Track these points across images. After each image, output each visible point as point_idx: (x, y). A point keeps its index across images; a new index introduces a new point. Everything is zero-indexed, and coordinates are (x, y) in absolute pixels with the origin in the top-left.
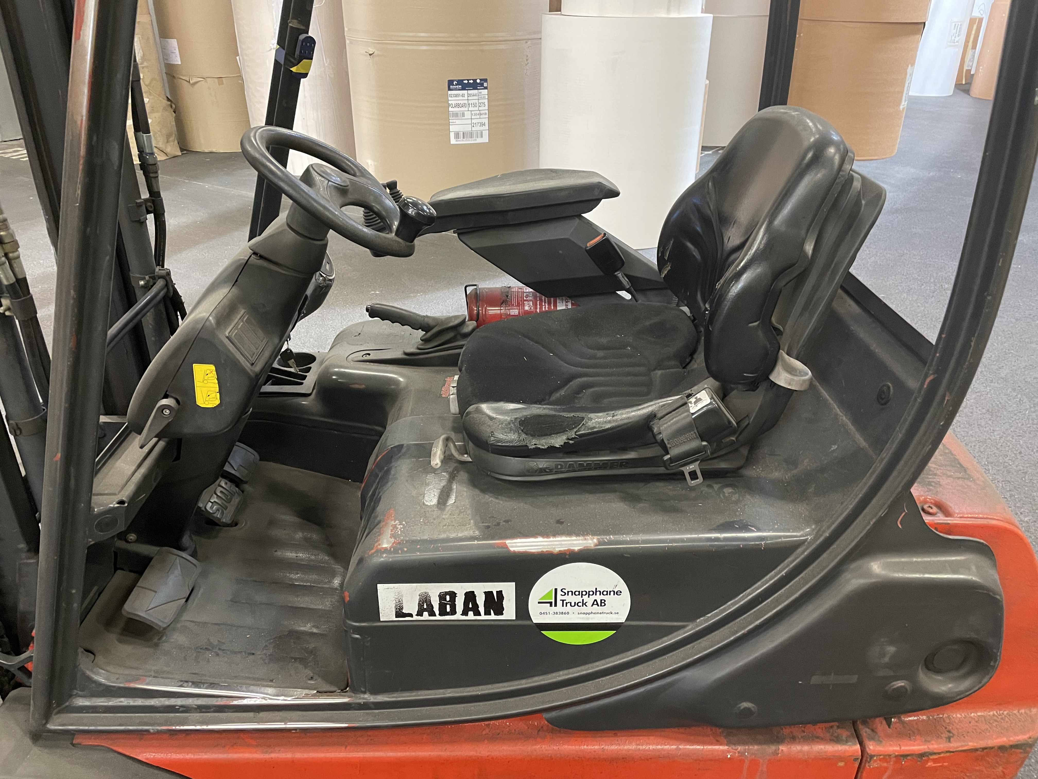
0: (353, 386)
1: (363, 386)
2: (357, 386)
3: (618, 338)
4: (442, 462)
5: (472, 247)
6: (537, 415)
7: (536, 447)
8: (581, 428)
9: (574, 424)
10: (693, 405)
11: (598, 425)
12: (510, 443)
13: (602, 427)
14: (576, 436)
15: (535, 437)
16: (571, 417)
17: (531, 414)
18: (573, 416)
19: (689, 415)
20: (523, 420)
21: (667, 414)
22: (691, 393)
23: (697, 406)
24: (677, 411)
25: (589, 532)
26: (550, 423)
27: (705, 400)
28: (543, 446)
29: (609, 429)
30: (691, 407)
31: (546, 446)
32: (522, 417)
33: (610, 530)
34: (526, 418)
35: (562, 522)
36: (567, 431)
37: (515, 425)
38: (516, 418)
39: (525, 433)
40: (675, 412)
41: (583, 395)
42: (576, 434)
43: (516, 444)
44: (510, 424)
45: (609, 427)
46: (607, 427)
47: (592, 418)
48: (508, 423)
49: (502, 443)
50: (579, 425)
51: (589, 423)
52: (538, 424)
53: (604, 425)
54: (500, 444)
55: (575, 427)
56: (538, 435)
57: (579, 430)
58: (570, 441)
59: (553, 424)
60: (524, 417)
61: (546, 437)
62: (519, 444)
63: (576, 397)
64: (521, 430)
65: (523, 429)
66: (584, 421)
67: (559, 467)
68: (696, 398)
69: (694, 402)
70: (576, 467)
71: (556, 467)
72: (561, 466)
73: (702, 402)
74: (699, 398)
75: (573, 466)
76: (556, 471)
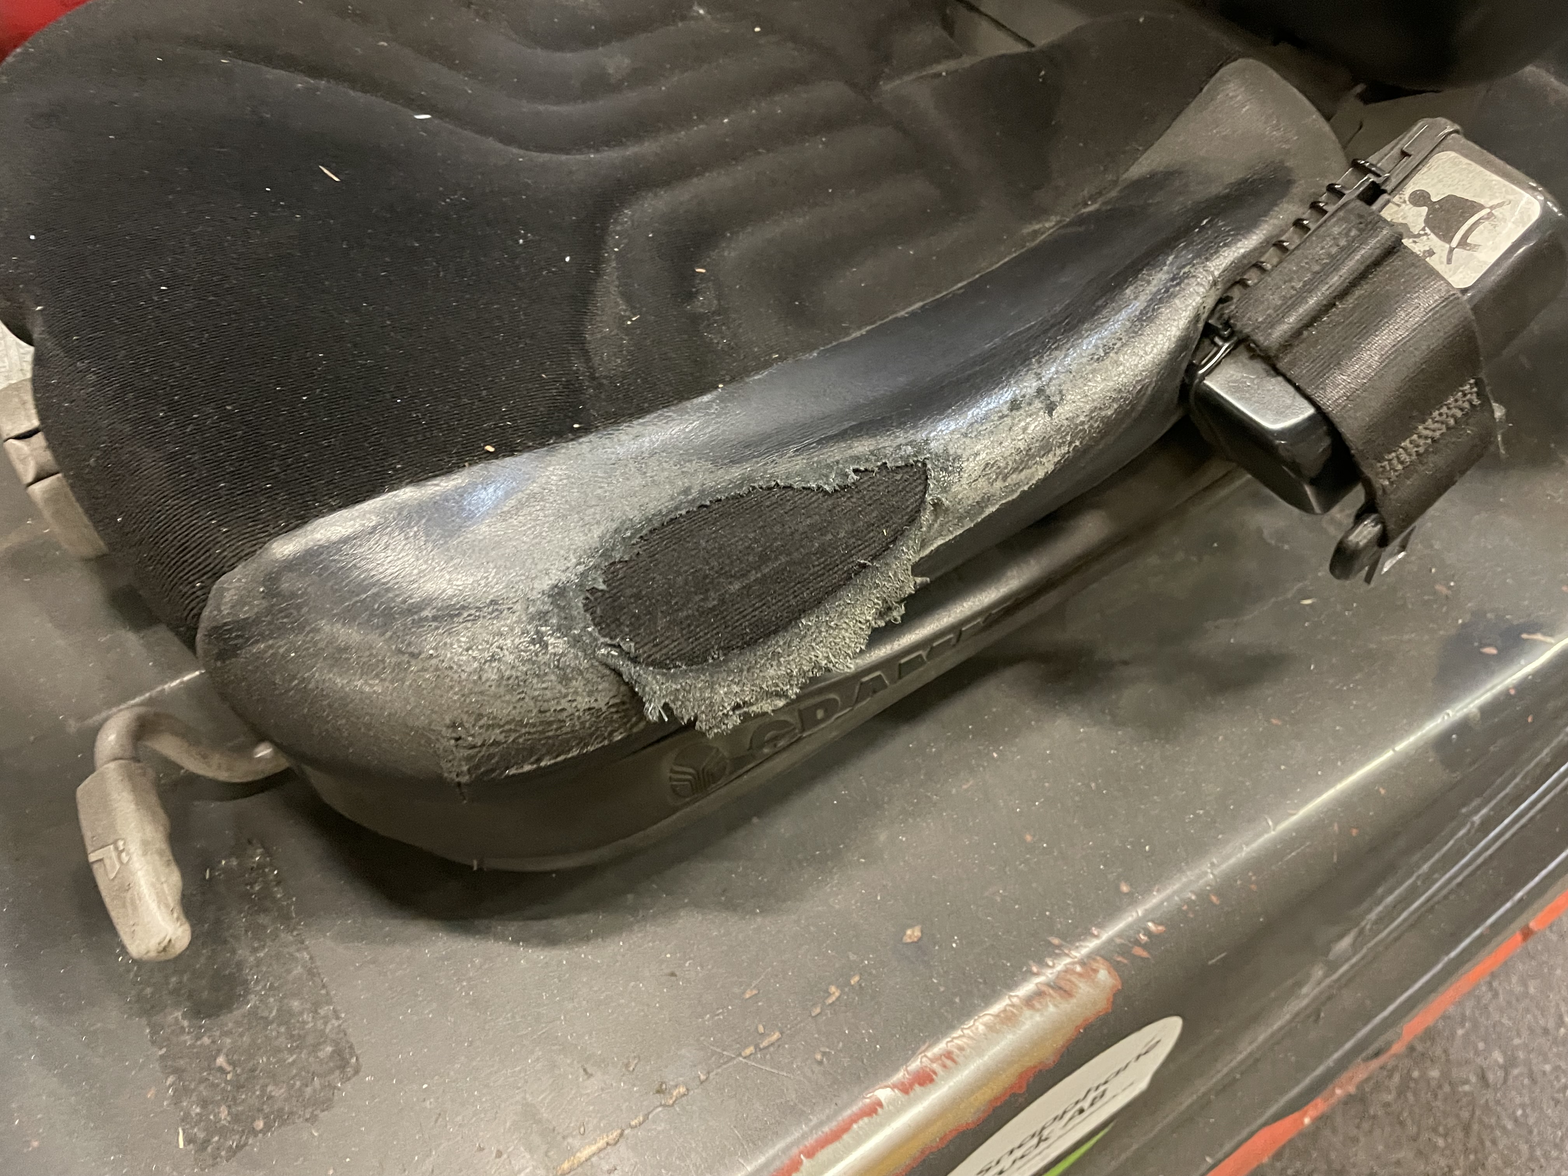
6: (656, 525)
7: (746, 717)
8: (930, 527)
9: (883, 520)
10: (1433, 241)
11: (999, 484)
12: (583, 741)
13: (1018, 485)
14: (919, 580)
15: (717, 664)
16: (850, 481)
17: (617, 531)
18: (856, 471)
19: (1451, 299)
20: (602, 587)
21: (1313, 319)
22: (1378, 180)
23: (1474, 247)
24: (1358, 292)
25: (1058, 947)
26: (764, 559)
27: (1500, 205)
28: (779, 695)
29: (1048, 478)
30: (1431, 253)
31: (793, 692)
32: (581, 568)
33: (1125, 888)
34: (611, 572)
35: (916, 944)
36: (864, 566)
37: (576, 641)
38: (558, 593)
39: (654, 664)
40: (1350, 301)
41: (719, 298)
42: (917, 569)
43: (618, 737)
44: (545, 646)
45: (1050, 468)
46: (1041, 475)
47: (958, 458)
48: (533, 642)
49: (539, 760)
50: (913, 519)
51: (954, 489)
52: (703, 584)
53: (1023, 475)
54: (527, 768)
55: (897, 536)
56: (727, 649)
57: (923, 544)
58: (895, 614)
59: (783, 559)
60: (595, 567)
61: (778, 643)
62: (642, 725)
63: (695, 319)
64: (625, 654)
65: (629, 645)
66: (931, 484)
67: (820, 714)
68: (1420, 198)
69: (1427, 221)
70: (893, 681)
71: (807, 719)
72: (830, 707)
73: (1490, 216)
74: (1450, 199)
75: (876, 686)
76: (803, 730)
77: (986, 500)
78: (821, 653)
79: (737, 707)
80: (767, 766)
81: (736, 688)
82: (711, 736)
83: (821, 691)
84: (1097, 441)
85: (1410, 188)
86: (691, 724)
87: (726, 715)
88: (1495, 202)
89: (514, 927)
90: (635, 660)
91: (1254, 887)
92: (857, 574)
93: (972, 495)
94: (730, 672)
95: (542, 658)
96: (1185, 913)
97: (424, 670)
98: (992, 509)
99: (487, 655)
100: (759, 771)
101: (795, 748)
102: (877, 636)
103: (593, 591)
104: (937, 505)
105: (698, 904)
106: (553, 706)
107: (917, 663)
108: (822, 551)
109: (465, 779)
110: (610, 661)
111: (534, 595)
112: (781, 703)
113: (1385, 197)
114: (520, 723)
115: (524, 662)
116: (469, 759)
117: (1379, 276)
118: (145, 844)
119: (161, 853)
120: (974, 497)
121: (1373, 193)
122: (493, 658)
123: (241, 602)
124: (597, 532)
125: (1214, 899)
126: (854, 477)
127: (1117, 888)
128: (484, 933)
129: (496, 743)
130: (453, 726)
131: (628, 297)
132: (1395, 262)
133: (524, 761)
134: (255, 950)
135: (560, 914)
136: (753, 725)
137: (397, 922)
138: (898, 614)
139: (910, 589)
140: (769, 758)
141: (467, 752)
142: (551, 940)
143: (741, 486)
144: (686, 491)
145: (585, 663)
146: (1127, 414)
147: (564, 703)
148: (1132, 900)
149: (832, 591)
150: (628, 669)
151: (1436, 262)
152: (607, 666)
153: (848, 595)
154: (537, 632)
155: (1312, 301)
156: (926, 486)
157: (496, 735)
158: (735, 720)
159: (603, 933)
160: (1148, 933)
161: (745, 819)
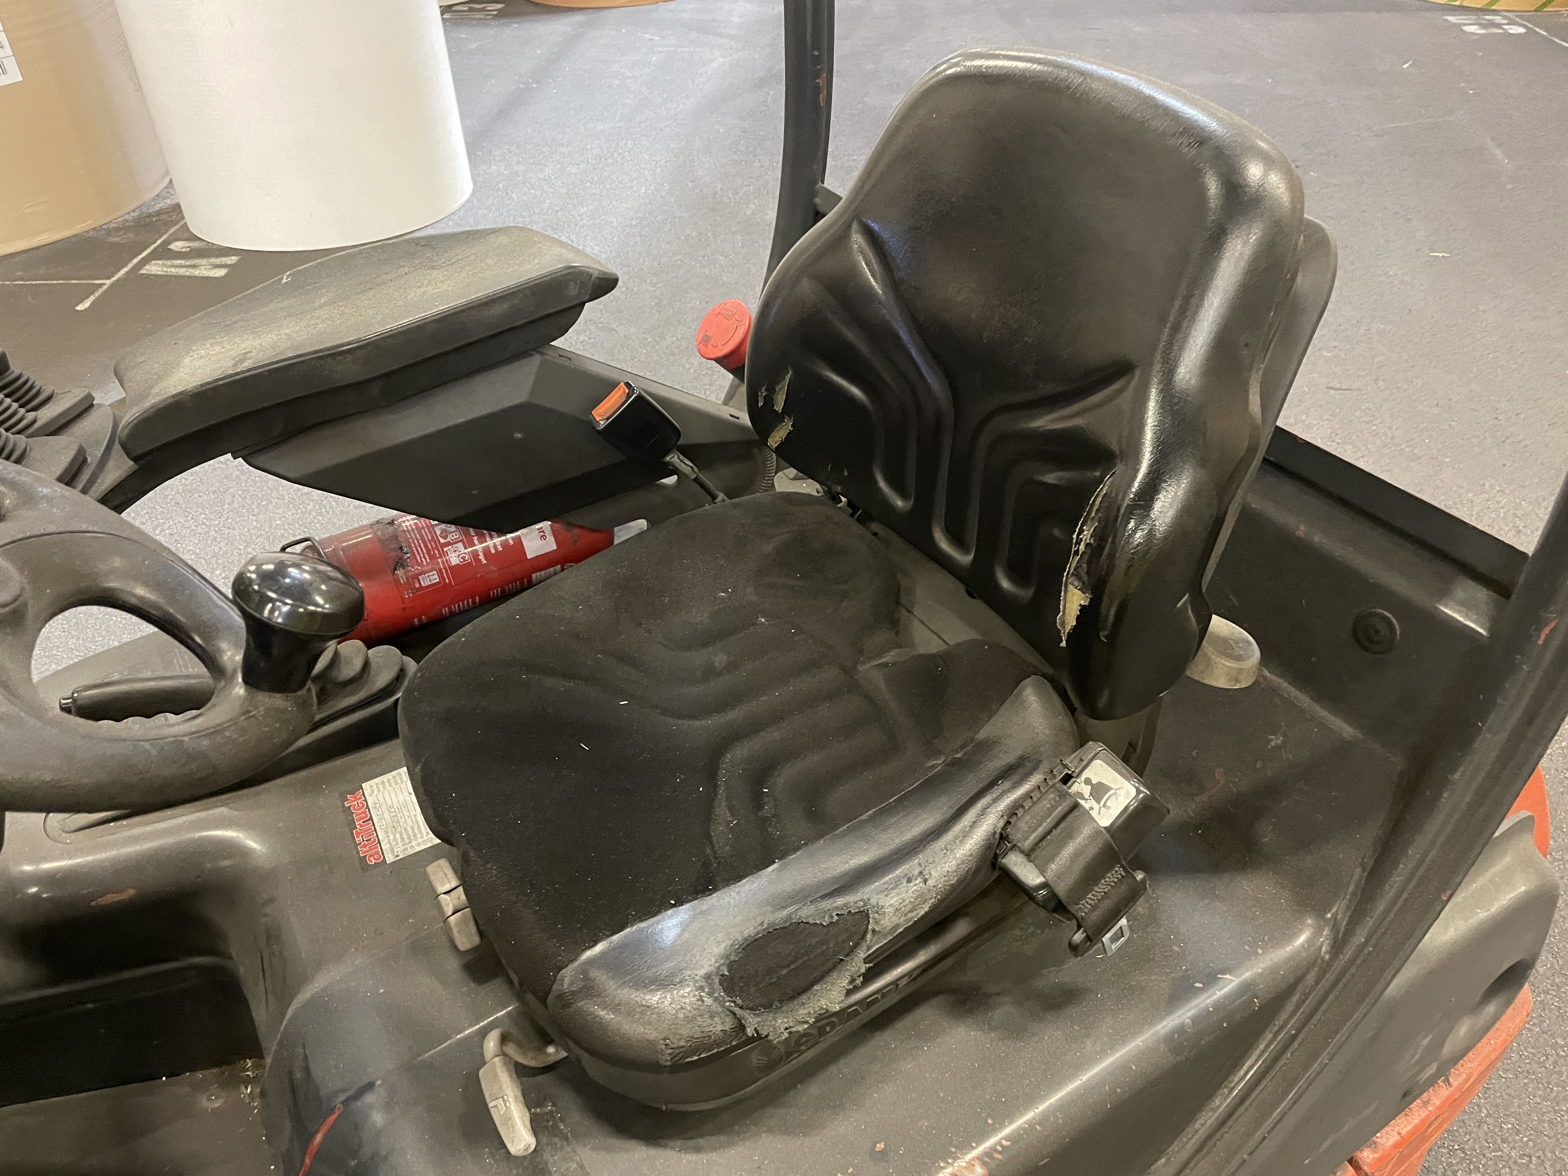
0: (102, 901)
1: (131, 892)
2: (111, 898)
3: (722, 599)
4: (535, 1131)
5: (291, 475)
6: (749, 942)
7: (790, 1033)
8: (871, 941)
9: (850, 939)
10: (1093, 803)
11: (903, 918)
12: (719, 1045)
13: (912, 918)
14: (867, 965)
15: (778, 1008)
16: (834, 920)
17: (732, 945)
18: (837, 915)
19: (1098, 832)
20: (727, 974)
21: (1043, 838)
22: (1070, 772)
23: (1109, 808)
24: (1062, 826)
25: (955, 1153)
26: (797, 959)
27: (1119, 789)
28: (806, 1022)
29: (927, 914)
30: (1092, 808)
31: (812, 1021)
32: (717, 964)
33: (990, 1122)
34: (731, 965)
35: (882, 1152)
36: (842, 960)
37: (716, 999)
38: (708, 977)
39: (749, 1009)
40: (1059, 829)
41: (775, 807)
42: (866, 961)
43: (734, 1043)
44: (703, 1001)
45: (927, 909)
46: (922, 913)
47: (883, 907)
48: (698, 1000)
49: (700, 1055)
50: (863, 937)
51: (882, 922)
52: (770, 971)
53: (915, 912)
54: (695, 1058)
55: (857, 945)
56: (781, 1001)
57: (869, 948)
58: (857, 982)
59: (806, 958)
60: (723, 964)
61: (803, 998)
62: (744, 1038)
63: (764, 820)
64: (737, 1005)
65: (739, 1001)
66: (871, 920)
67: (828, 1029)
68: (1088, 781)
69: (1091, 794)
70: (864, 1011)
71: (822, 1032)
72: (833, 1025)
73: (1115, 793)
74: (1100, 783)
75: (856, 1013)
76: (820, 1037)
77: (897, 926)
78: (823, 1002)
79: (786, 1029)
80: (803, 1056)
81: (785, 1020)
82: (775, 1042)
83: (827, 1017)
84: (948, 895)
85: (1084, 776)
86: (767, 1036)
87: (782, 1033)
88: (1117, 787)
89: (679, 1143)
90: (741, 1008)
91: (1060, 1121)
92: (839, 963)
93: (890, 924)
94: (783, 1012)
95: (702, 1008)
96: (1022, 1135)
97: (653, 1014)
98: (901, 930)
99: (679, 1007)
100: (798, 1059)
101: (816, 1047)
102: (849, 993)
103: (723, 975)
104: (873, 931)
105: (770, 1131)
106: (707, 1030)
107: (876, 1001)
108: (823, 953)
109: (668, 1063)
110: (731, 1009)
111: (697, 978)
112: (806, 1026)
113: (1073, 779)
114: (692, 1037)
115: (695, 1009)
116: (671, 1054)
117: (1069, 819)
118: (516, 1097)
119: (521, 1102)
120: (891, 925)
121: (1067, 779)
122: (682, 1008)
123: (571, 983)
124: (723, 945)
125: (1038, 1127)
126: (836, 918)
127: (986, 1122)
128: (665, 1146)
129: (683, 1047)
130: (665, 1039)
131: (730, 808)
132: (1076, 813)
133: (694, 1055)
134: (553, 1156)
135: (701, 1136)
136: (796, 1036)
137: (622, 1141)
138: (859, 981)
139: (863, 970)
140: (804, 1051)
141: (670, 1051)
142: (698, 1150)
143: (786, 922)
144: (762, 924)
145: (720, 1009)
146: (963, 881)
147: (711, 1029)
148: (995, 1129)
149: (829, 971)
150: (737, 1010)
151: (1094, 813)
152: (729, 1010)
153: (835, 974)
154: (700, 996)
155: (1040, 829)
156: (869, 922)
157: (682, 1043)
158: (786, 1035)
159: (724, 1146)
160: (1002, 1146)
161: (794, 1086)
